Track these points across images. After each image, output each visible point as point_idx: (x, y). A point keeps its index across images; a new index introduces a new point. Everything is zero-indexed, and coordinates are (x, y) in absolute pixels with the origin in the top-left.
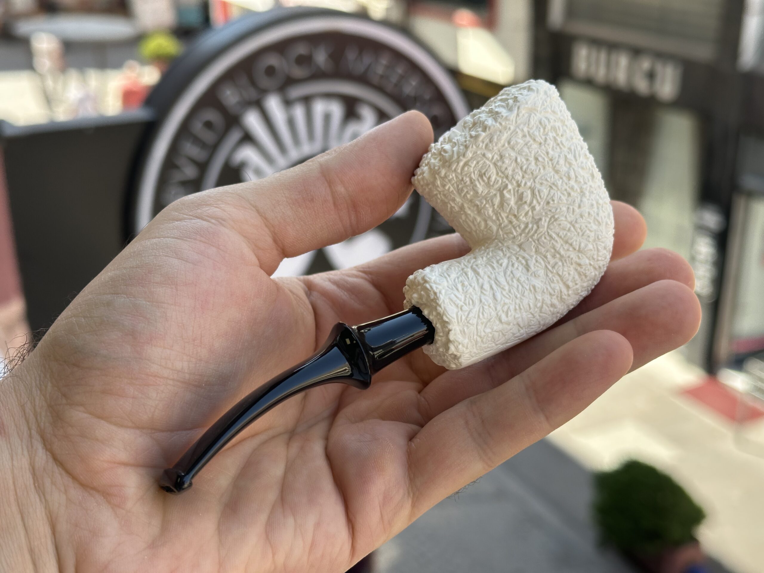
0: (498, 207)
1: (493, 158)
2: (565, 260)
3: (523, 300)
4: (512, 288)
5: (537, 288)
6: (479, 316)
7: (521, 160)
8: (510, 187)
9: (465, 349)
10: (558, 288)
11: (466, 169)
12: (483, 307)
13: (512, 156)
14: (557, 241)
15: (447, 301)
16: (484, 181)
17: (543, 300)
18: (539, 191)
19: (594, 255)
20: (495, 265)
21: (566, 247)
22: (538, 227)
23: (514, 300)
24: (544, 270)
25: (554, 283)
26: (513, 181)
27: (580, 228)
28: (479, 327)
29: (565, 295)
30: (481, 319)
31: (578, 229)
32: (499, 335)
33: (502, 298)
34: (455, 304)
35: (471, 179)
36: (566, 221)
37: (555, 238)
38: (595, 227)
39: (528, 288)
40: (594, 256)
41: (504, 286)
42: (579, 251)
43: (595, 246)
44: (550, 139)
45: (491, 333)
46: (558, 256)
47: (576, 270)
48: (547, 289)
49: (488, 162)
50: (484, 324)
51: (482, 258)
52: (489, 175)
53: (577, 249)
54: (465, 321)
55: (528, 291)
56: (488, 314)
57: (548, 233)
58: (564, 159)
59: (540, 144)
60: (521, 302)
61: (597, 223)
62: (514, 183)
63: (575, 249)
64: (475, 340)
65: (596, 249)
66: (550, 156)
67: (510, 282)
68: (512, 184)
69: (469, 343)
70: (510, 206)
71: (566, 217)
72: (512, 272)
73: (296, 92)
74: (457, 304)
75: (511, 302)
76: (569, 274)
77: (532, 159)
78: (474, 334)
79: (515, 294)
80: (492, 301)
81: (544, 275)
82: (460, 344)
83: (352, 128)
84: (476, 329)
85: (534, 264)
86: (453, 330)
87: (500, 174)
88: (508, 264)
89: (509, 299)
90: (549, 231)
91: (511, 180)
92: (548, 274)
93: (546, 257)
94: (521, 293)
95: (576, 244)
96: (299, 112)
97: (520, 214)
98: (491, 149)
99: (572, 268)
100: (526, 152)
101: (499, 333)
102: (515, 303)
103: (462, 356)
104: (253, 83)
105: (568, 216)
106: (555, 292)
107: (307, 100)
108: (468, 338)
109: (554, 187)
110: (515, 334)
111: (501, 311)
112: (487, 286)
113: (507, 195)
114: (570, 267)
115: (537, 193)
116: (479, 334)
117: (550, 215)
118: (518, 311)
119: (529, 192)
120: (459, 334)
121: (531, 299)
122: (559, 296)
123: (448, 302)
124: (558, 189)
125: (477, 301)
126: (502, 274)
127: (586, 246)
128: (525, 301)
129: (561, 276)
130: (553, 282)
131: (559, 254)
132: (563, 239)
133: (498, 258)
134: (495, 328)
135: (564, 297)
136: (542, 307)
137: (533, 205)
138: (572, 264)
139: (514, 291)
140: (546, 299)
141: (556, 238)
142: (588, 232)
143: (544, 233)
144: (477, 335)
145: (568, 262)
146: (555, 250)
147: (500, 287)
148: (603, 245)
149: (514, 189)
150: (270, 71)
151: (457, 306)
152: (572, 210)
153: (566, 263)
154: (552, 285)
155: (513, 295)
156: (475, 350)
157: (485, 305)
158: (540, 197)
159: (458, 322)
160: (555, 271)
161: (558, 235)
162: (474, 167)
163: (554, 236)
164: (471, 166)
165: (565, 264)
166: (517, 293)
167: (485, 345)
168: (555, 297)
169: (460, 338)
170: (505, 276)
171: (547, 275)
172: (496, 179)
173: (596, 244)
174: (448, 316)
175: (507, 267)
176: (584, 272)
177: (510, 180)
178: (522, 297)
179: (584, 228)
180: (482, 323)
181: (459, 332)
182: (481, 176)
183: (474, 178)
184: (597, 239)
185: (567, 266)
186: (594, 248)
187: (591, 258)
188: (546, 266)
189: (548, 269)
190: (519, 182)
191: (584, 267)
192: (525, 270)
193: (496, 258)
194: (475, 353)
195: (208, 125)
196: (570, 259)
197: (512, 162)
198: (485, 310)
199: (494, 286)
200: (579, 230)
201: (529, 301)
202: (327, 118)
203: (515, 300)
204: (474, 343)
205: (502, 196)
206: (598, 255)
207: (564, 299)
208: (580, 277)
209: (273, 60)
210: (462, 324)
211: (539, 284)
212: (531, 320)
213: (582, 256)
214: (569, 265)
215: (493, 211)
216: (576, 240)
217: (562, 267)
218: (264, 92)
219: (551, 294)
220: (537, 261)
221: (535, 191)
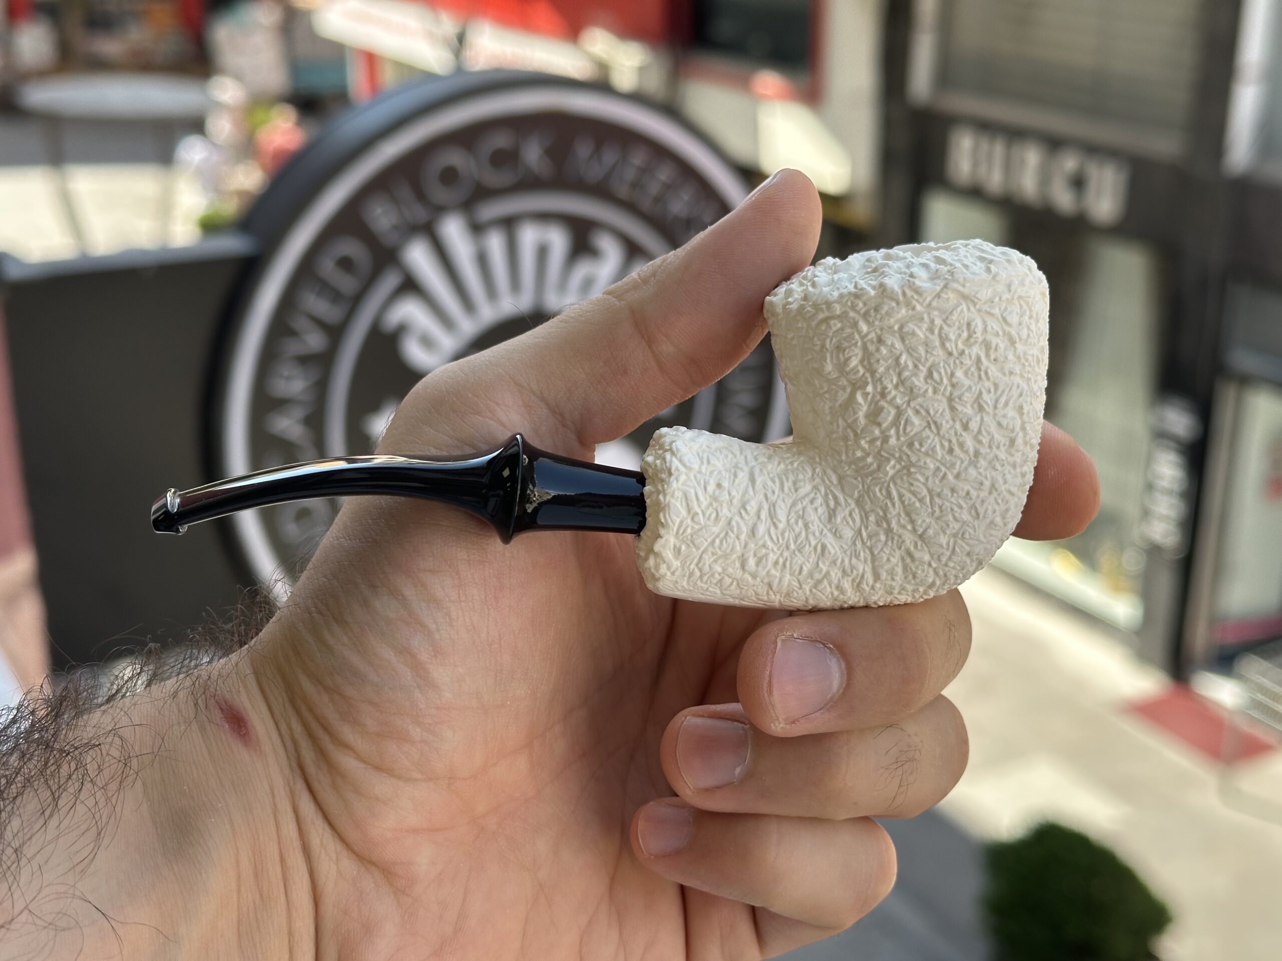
0: (840, 406)
1: (867, 335)
2: (893, 539)
3: (796, 555)
4: (790, 531)
5: (826, 552)
6: (713, 541)
7: (906, 362)
8: (870, 389)
9: (669, 574)
10: (861, 571)
11: (823, 327)
12: (727, 533)
13: (896, 349)
14: (894, 505)
15: (678, 494)
16: (838, 358)
17: (828, 574)
18: (907, 421)
19: (942, 554)
20: (788, 485)
21: (904, 520)
22: (879, 467)
23: (782, 548)
24: (855, 532)
25: (860, 560)
26: (879, 383)
27: (940, 507)
28: (705, 556)
29: (867, 585)
30: (714, 548)
31: (937, 506)
32: (731, 584)
33: (763, 536)
34: (688, 505)
35: (823, 346)
36: (924, 484)
37: (894, 499)
38: (966, 516)
39: (813, 543)
40: (941, 557)
41: (780, 521)
42: (921, 537)
43: (951, 544)
44: (970, 357)
45: (720, 574)
46: (885, 525)
47: (903, 559)
48: (843, 561)
49: (857, 337)
50: (715, 557)
51: (779, 463)
52: (849, 355)
53: (920, 531)
54: (689, 537)
55: (812, 548)
56: (728, 546)
57: (889, 485)
58: (975, 396)
59: (950, 354)
60: (791, 557)
61: (973, 513)
62: (879, 389)
63: (914, 530)
64: (691, 570)
65: (951, 548)
66: (954, 380)
67: (792, 521)
68: (875, 387)
69: (680, 569)
70: (856, 416)
71: (927, 479)
72: (804, 509)
73: (490, 210)
74: (690, 507)
75: (775, 549)
76: (888, 560)
77: (924, 370)
78: (692, 562)
79: (789, 539)
80: (747, 532)
81: (849, 540)
82: (664, 562)
83: (583, 269)
84: (698, 557)
85: (845, 517)
86: (664, 539)
87: (866, 363)
88: (807, 495)
89: (776, 544)
90: (891, 485)
91: (877, 382)
92: (857, 543)
93: (867, 518)
94: (800, 544)
95: (921, 526)
96: (495, 243)
97: (863, 436)
98: (871, 320)
99: (898, 554)
100: (921, 355)
101: (733, 582)
102: (781, 555)
103: (661, 580)
104: (421, 196)
105: (930, 479)
106: (852, 572)
107: (509, 224)
108: (682, 561)
109: (933, 427)
110: (759, 595)
111: (752, 553)
112: (752, 507)
113: (859, 398)
114: (894, 551)
115: (903, 422)
116: (700, 565)
117: (906, 462)
118: (779, 567)
119: (893, 412)
120: (670, 549)
121: (809, 562)
122: (857, 581)
123: (680, 497)
124: (938, 434)
125: (723, 519)
126: (789, 502)
127: (937, 534)
128: (799, 559)
129: (875, 556)
130: (857, 556)
131: (889, 524)
132: (904, 507)
133: (801, 476)
134: (730, 570)
135: (864, 586)
136: (820, 582)
137: (887, 434)
138: (900, 548)
139: (789, 536)
140: (833, 574)
141: (896, 499)
142: (951, 518)
143: (884, 483)
144: (697, 565)
145: (895, 542)
146: (886, 515)
147: (772, 519)
148: (968, 548)
149: (874, 396)
150: (449, 176)
151: (689, 511)
152: (941, 474)
153: (892, 542)
154: (854, 561)
155: (785, 542)
156: (685, 584)
157: (733, 532)
158: (905, 429)
159: (677, 533)
160: (869, 544)
161: (901, 496)
162: (835, 332)
163: (894, 493)
164: (831, 328)
165: (890, 543)
166: (792, 541)
167: (703, 585)
168: (850, 579)
169: (669, 555)
170: (791, 507)
171: (854, 543)
172: (856, 367)
173: (955, 543)
174: (667, 516)
175: (803, 498)
176: (914, 569)
177: (875, 379)
178: (796, 552)
179: (947, 509)
180: (713, 554)
181: (672, 546)
182: (839, 348)
183: (828, 346)
184: (960, 536)
185: (892, 548)
186: (948, 544)
187: (936, 556)
188: (860, 531)
189: (861, 536)
190: (887, 391)
191: (917, 563)
192: (825, 517)
193: (797, 475)
194: (683, 587)
195: (345, 264)
196: (900, 541)
197: (891, 357)
198: (728, 539)
199: (764, 514)
200: (937, 509)
201: (804, 563)
202: (542, 252)
203: (783, 551)
204: (687, 574)
205: (852, 395)
206: (950, 559)
207: (863, 589)
208: (904, 573)
209: (455, 158)
210: (683, 538)
211: (834, 548)
212: (793, 590)
213: (922, 546)
214: (895, 547)
215: (831, 408)
216: (924, 519)
217: (883, 544)
218: (439, 210)
219: (844, 571)
220: (851, 515)
221: (902, 416)
